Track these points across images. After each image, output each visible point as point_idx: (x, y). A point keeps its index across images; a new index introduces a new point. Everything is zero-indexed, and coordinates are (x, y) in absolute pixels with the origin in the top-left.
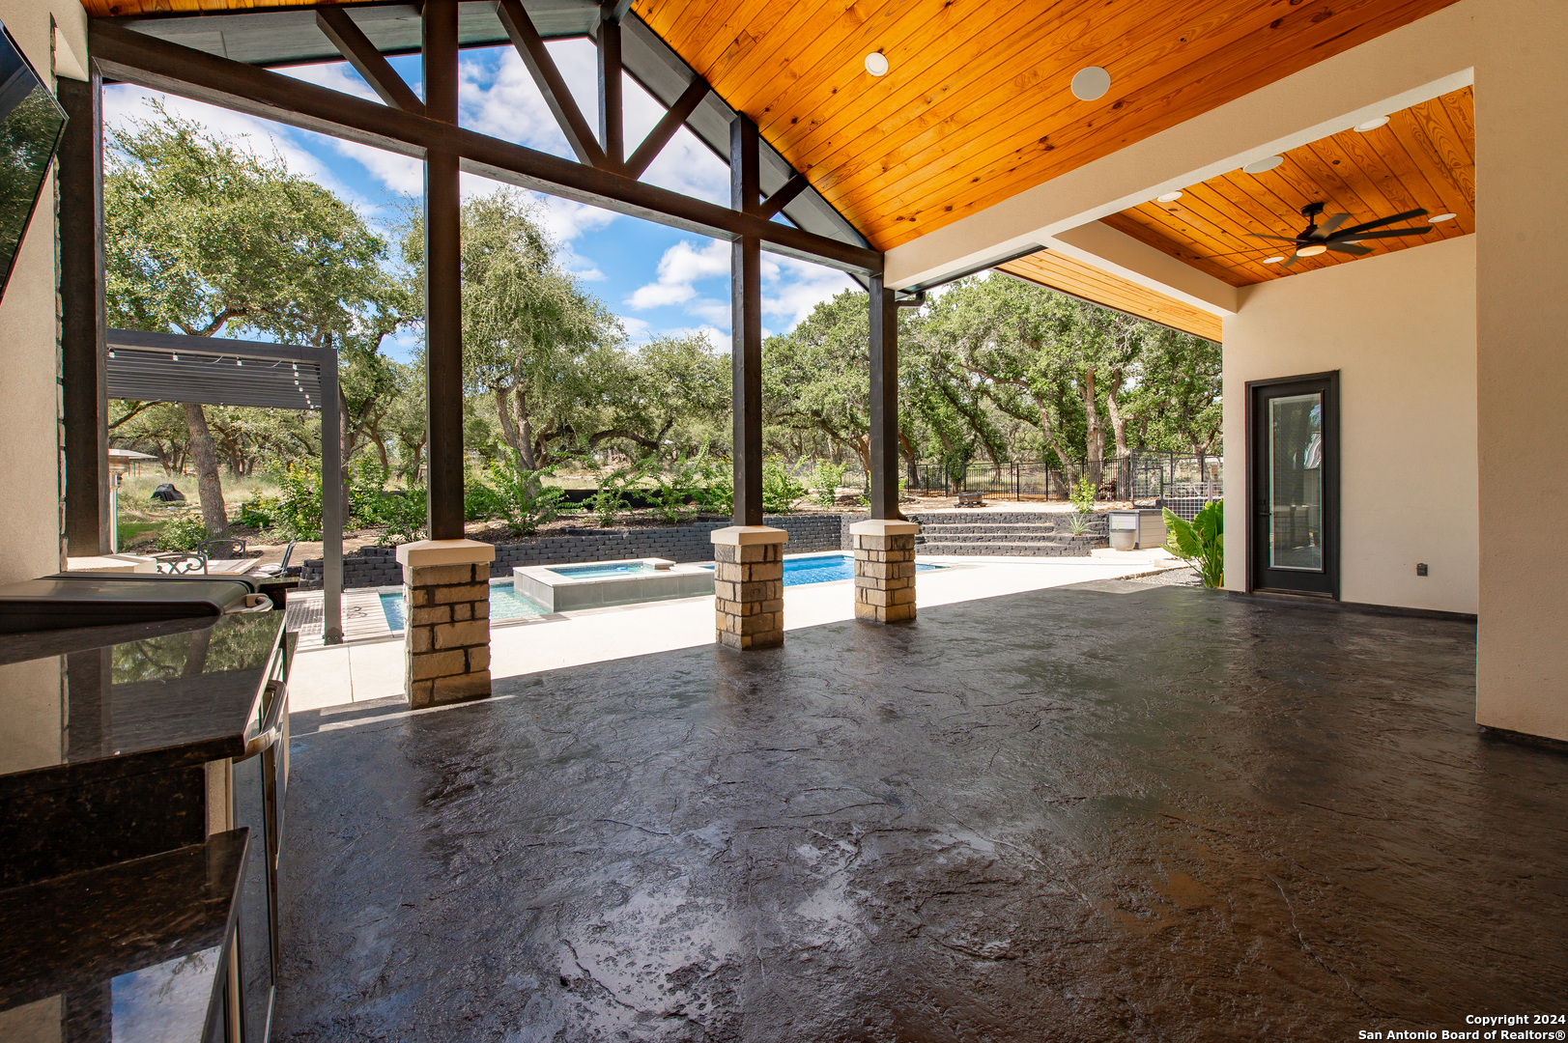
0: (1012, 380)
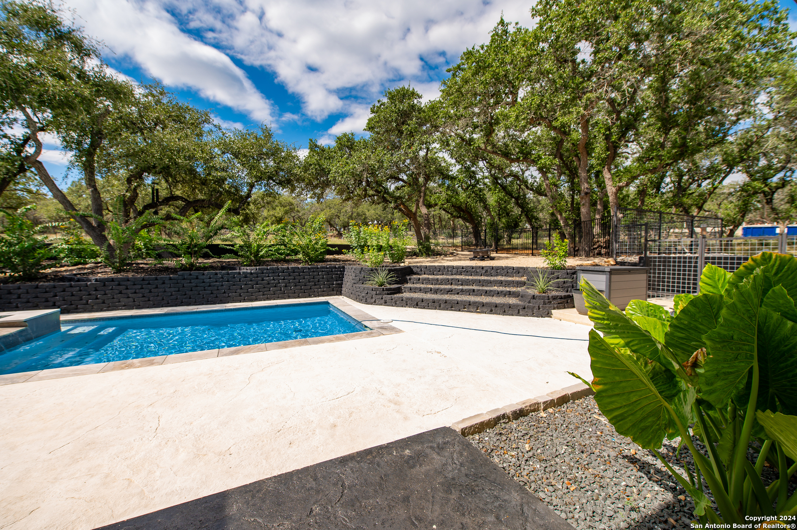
0: (521, 159)
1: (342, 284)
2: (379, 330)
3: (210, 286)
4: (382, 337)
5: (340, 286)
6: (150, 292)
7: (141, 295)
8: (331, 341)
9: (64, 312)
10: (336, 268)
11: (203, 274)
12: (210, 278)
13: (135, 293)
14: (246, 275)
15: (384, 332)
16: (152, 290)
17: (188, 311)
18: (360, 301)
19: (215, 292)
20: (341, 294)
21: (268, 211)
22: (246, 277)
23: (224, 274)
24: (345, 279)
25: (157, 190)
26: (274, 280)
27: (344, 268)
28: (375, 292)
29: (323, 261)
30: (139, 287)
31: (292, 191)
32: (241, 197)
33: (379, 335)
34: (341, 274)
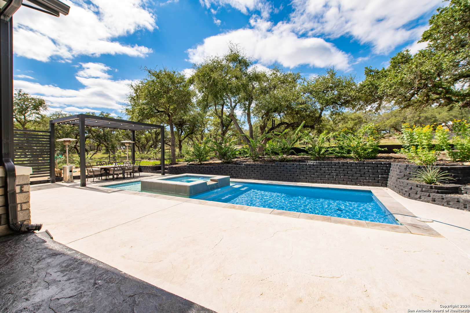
1: (388, 177)
2: (409, 227)
3: (290, 171)
4: (408, 235)
5: (386, 179)
6: (263, 172)
7: (259, 173)
8: (350, 224)
9: (232, 177)
10: (382, 164)
11: (287, 164)
12: (290, 167)
13: (258, 172)
14: (310, 166)
15: (413, 230)
16: (264, 171)
17: (277, 184)
18: (403, 195)
19: (292, 175)
20: (386, 186)
21: (343, 124)
22: (310, 167)
23: (298, 165)
24: (391, 174)
25: (274, 120)
26: (328, 170)
27: (390, 164)
28: (420, 189)
29: (375, 158)
30: (259, 169)
31: (353, 108)
32: (316, 118)
33: (405, 232)
34: (387, 169)
